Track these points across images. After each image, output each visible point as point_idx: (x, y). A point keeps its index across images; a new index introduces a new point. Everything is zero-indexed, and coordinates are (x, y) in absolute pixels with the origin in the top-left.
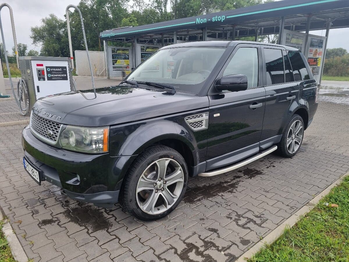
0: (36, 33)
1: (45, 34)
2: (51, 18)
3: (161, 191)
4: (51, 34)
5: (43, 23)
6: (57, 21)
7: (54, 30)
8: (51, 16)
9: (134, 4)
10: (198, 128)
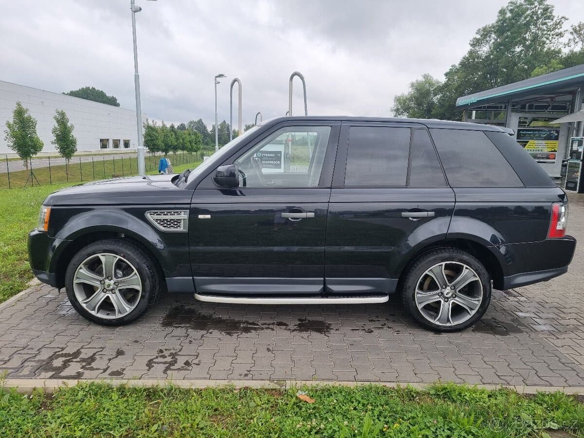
0: (400, 103)
1: (412, 105)
2: (424, 80)
3: (111, 292)
4: (419, 104)
5: (410, 89)
6: (431, 84)
7: (424, 97)
8: (426, 76)
9: (570, 40)
10: (170, 229)
